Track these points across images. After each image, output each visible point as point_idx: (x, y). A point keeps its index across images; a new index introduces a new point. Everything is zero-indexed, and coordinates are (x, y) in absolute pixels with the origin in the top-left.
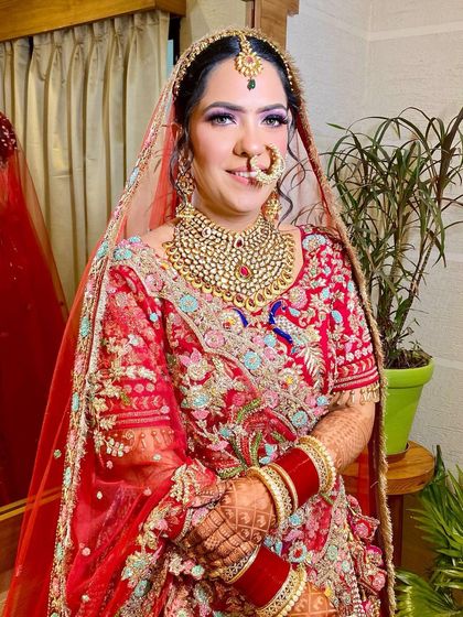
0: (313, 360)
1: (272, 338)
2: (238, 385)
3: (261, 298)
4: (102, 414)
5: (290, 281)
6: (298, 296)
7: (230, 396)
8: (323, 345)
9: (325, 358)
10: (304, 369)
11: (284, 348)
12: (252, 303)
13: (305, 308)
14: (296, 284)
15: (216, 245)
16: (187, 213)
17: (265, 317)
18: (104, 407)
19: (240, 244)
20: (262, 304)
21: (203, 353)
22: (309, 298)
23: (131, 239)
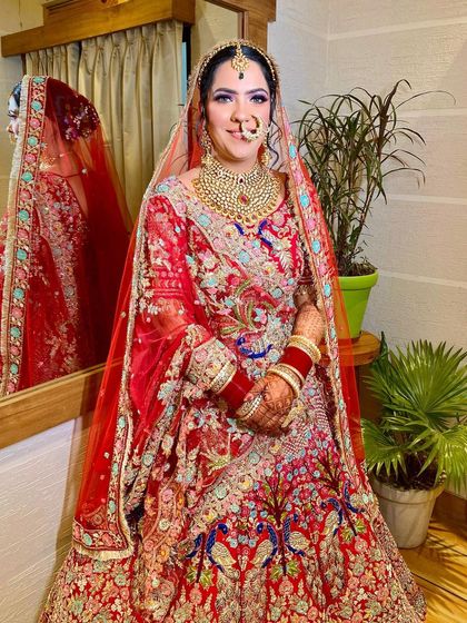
0: (286, 259)
1: (258, 243)
2: (235, 271)
3: (254, 217)
4: (147, 288)
5: (274, 208)
6: (278, 218)
7: (230, 278)
8: (293, 250)
9: (294, 258)
10: (279, 265)
11: (267, 250)
12: (248, 220)
13: (283, 226)
14: (278, 210)
15: (225, 182)
16: (208, 161)
17: (256, 231)
18: (148, 284)
19: (241, 181)
20: (254, 221)
21: (213, 252)
22: (286, 220)
23: (170, 178)
